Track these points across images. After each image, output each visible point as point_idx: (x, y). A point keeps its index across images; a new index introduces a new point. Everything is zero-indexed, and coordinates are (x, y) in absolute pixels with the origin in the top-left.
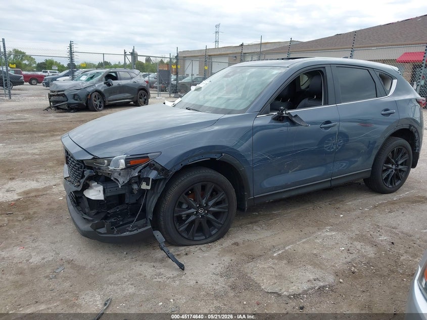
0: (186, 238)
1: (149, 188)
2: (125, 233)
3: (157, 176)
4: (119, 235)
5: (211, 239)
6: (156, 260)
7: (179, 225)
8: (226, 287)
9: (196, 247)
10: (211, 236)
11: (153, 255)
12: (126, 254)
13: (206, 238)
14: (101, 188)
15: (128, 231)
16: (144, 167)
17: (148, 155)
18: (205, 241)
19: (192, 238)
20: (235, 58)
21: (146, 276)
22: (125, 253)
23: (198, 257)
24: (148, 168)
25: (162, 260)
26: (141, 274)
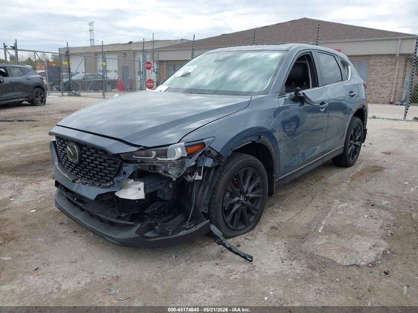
0: (232, 229)
1: (200, 178)
2: (182, 233)
3: (213, 164)
4: (175, 236)
5: (250, 227)
6: (213, 257)
7: (226, 217)
8: (306, 269)
9: (241, 237)
10: (250, 223)
11: (206, 253)
12: (176, 257)
13: (247, 227)
14: (141, 185)
15: (185, 229)
16: (200, 155)
17: (204, 141)
18: (246, 230)
19: (236, 229)
20: (125, 56)
21: (219, 276)
22: (174, 256)
23: (252, 247)
24: (203, 156)
25: (219, 256)
26: (212, 275)
